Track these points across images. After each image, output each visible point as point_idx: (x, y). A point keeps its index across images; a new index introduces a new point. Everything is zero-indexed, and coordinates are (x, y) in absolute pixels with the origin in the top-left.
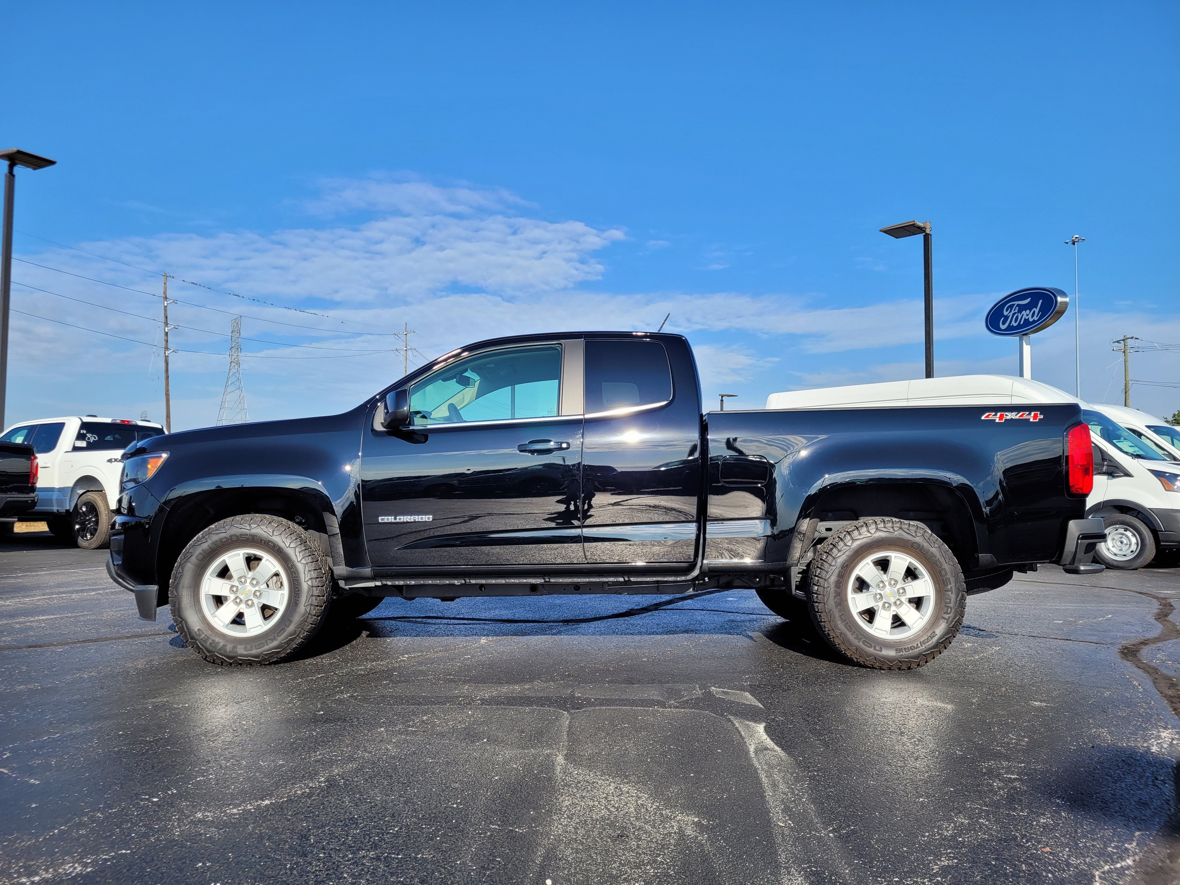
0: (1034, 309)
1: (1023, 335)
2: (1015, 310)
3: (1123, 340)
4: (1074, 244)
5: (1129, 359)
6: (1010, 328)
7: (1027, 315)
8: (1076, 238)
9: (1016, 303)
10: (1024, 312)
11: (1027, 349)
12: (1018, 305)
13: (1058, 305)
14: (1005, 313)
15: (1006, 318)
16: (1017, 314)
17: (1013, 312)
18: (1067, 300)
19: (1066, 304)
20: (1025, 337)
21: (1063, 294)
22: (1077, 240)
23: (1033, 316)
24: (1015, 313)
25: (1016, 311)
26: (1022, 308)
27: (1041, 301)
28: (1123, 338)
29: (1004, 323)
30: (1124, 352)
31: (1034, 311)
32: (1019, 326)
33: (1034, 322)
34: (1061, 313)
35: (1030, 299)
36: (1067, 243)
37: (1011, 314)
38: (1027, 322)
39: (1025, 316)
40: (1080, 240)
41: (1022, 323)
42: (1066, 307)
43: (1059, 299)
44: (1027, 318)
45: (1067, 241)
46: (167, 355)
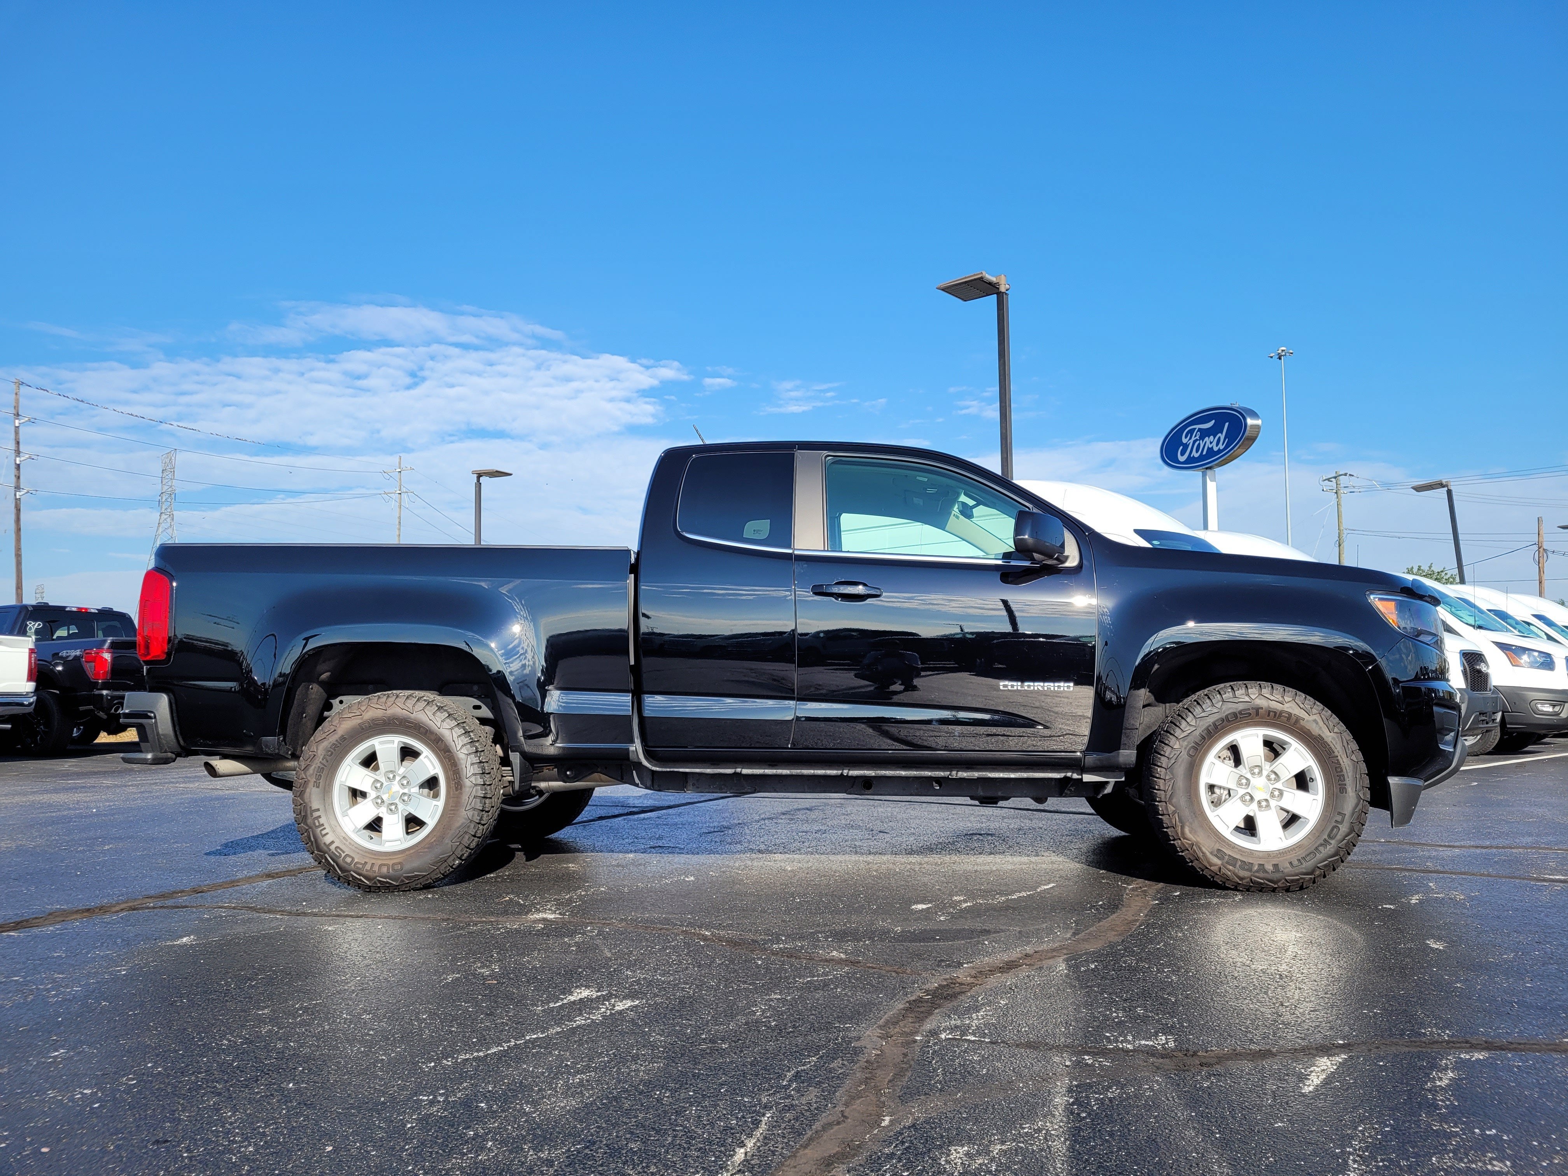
0: (1219, 435)
1: (1207, 468)
2: (1196, 436)
3: (1335, 478)
4: (1280, 358)
5: (1342, 503)
6: (1191, 460)
7: (1211, 443)
8: (1283, 351)
9: (1197, 427)
10: (1207, 438)
11: (1211, 486)
12: (1199, 430)
13: (1248, 428)
14: (1184, 441)
15: (1186, 446)
16: (1198, 442)
17: (1193, 439)
18: (1259, 422)
19: (1258, 427)
20: (1209, 472)
21: (1254, 415)
22: (1284, 353)
23: (1217, 444)
24: (1197, 440)
25: (1197, 437)
26: (1204, 434)
27: (1227, 424)
28: (1334, 475)
29: (1182, 454)
30: (1336, 493)
31: (1219, 438)
32: (1202, 458)
33: (1220, 451)
34: (1252, 439)
35: (1214, 421)
36: (1272, 357)
37: (1191, 441)
38: (1211, 452)
39: (1208, 443)
40: (1287, 354)
41: (1204, 453)
42: (1259, 432)
43: (1250, 421)
44: (1210, 446)
45: (1272, 355)
46: (18, 497)
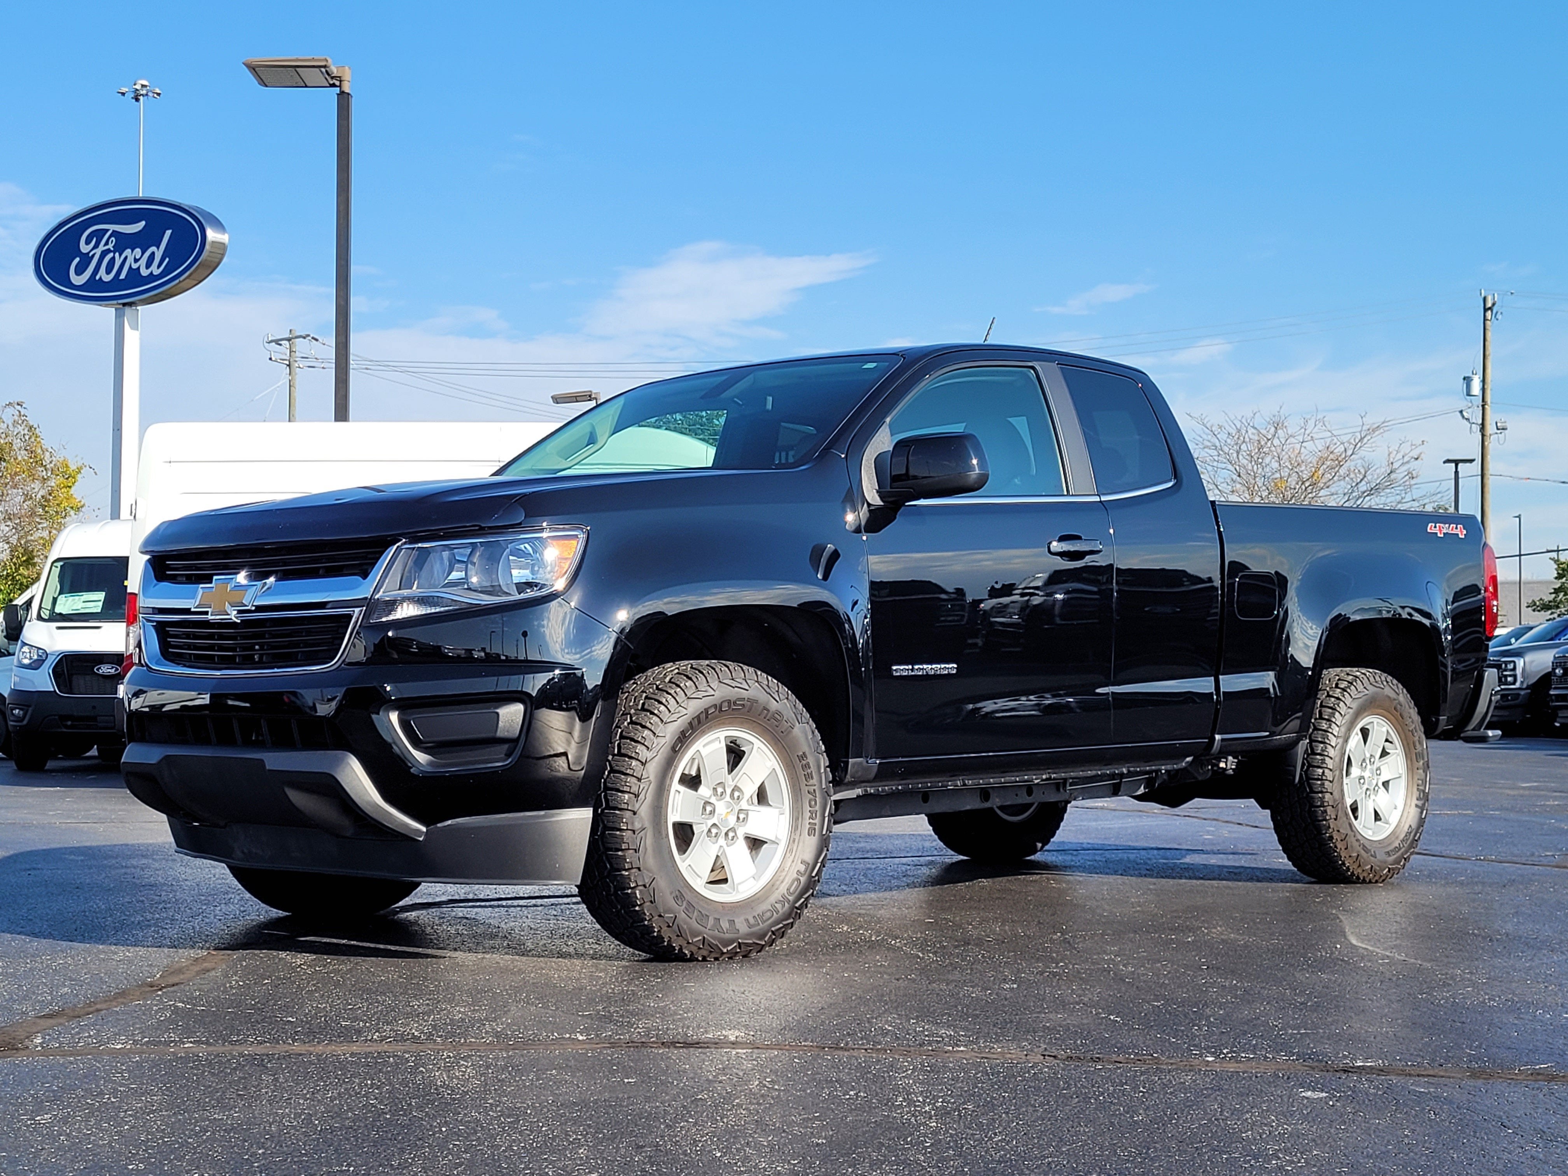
0: (153, 249)
1: (124, 305)
2: (107, 243)
3: (289, 340)
4: (137, 100)
5: (297, 383)
6: (93, 284)
7: (136, 261)
8: (143, 86)
9: (112, 227)
10: (129, 250)
11: (132, 338)
12: (115, 233)
13: (207, 247)
14: (84, 248)
15: (86, 259)
16: (111, 255)
17: (102, 248)
18: (224, 238)
19: (222, 248)
20: (128, 310)
21: (218, 225)
22: (144, 92)
23: (148, 266)
24: (108, 251)
25: (110, 246)
26: (124, 242)
27: (168, 233)
28: (287, 335)
29: (79, 271)
30: (289, 365)
31: (153, 253)
32: (116, 284)
33: (152, 277)
34: (212, 267)
35: (143, 223)
36: (123, 94)
37: (98, 252)
38: (135, 277)
39: (130, 260)
40: (150, 94)
41: (123, 276)
42: (223, 255)
43: (212, 235)
44: (135, 266)
45: (124, 90)
